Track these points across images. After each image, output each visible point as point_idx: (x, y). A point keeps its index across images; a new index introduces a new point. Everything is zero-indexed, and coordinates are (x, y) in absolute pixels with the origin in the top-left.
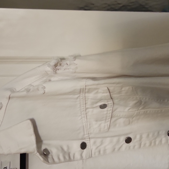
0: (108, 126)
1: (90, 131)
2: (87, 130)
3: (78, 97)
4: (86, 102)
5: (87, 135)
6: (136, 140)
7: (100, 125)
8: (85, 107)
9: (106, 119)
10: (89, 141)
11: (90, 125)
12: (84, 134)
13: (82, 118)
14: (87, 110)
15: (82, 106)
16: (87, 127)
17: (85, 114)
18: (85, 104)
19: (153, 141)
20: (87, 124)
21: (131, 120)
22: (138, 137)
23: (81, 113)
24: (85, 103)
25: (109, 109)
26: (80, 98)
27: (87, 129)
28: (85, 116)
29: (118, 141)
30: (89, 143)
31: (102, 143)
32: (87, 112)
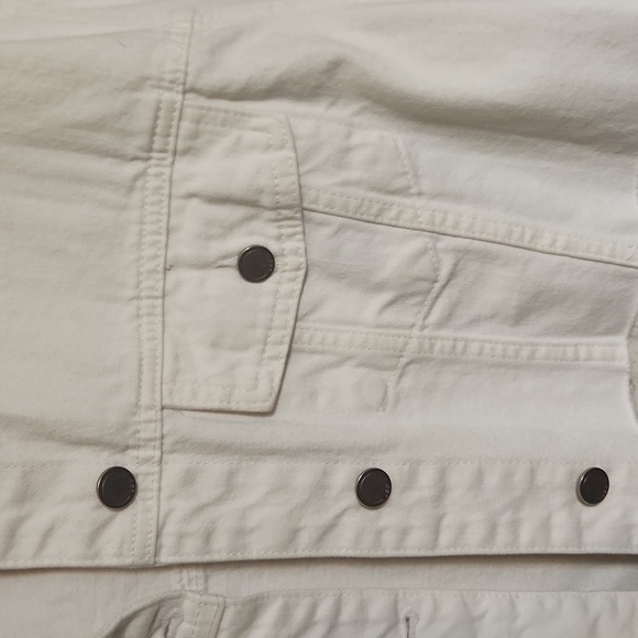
0: (272, 380)
1: (171, 393)
2: (154, 384)
3: (136, 178)
4: (173, 222)
5: (152, 414)
6: (413, 496)
7: (232, 368)
8: (162, 252)
9: (265, 343)
10: (157, 469)
11: (176, 357)
12: (137, 406)
13: (138, 316)
14: (172, 276)
15: (148, 239)
16: (158, 368)
17: (159, 293)
18: (164, 230)
19: (506, 518)
20: (158, 354)
21: (391, 385)
22: (426, 477)
23: (137, 286)
24: (163, 224)
25: (285, 288)
26: (143, 188)
27: (158, 382)
28: (159, 310)
29: (320, 488)
30: (156, 477)
31: (229, 487)
32: (168, 287)
